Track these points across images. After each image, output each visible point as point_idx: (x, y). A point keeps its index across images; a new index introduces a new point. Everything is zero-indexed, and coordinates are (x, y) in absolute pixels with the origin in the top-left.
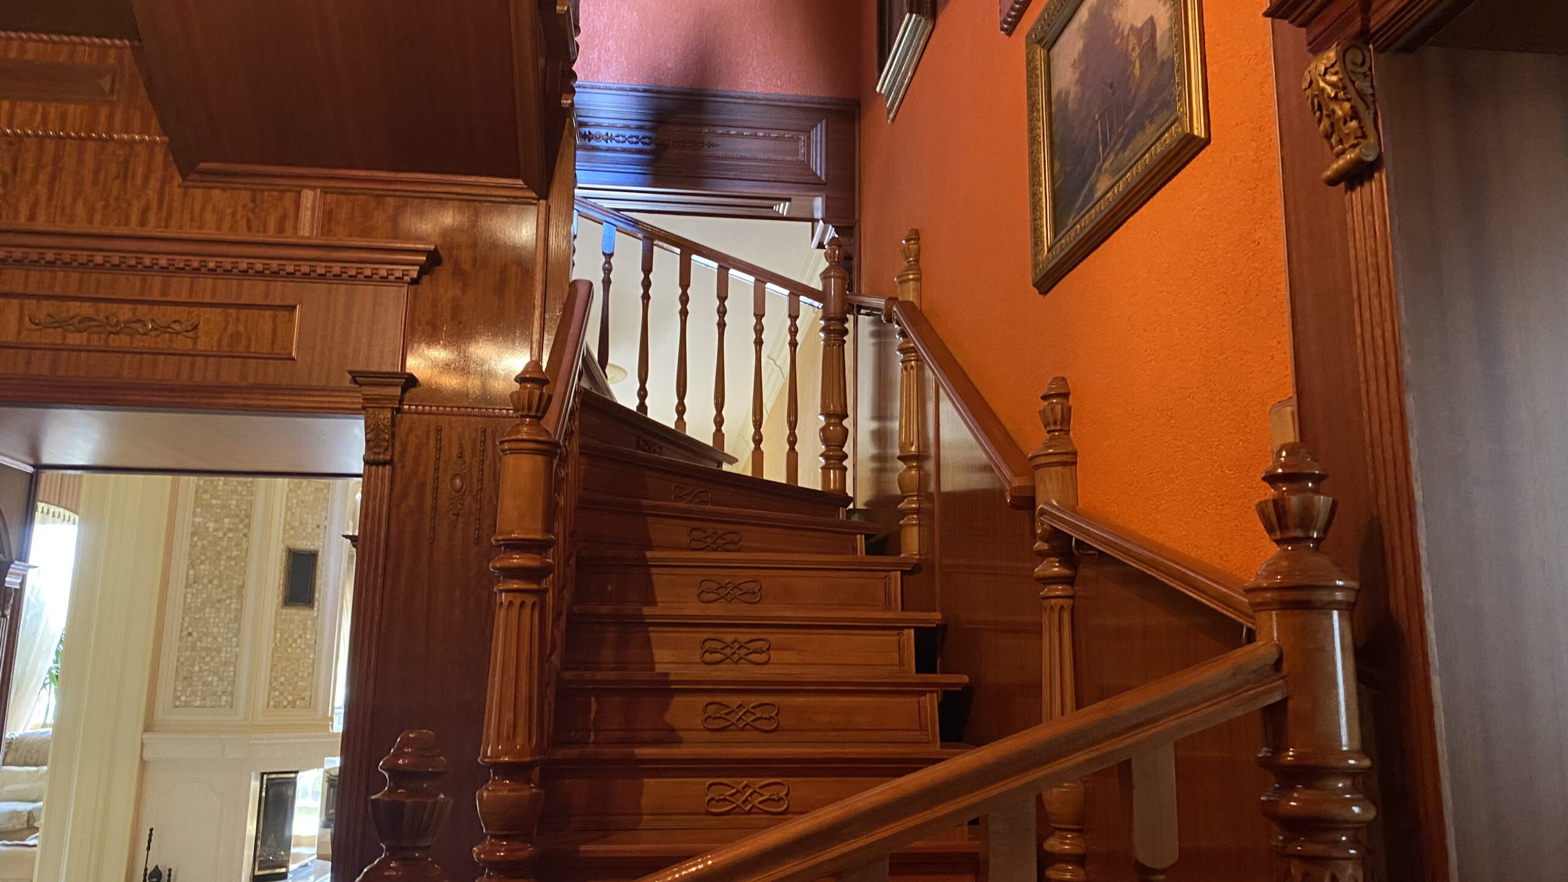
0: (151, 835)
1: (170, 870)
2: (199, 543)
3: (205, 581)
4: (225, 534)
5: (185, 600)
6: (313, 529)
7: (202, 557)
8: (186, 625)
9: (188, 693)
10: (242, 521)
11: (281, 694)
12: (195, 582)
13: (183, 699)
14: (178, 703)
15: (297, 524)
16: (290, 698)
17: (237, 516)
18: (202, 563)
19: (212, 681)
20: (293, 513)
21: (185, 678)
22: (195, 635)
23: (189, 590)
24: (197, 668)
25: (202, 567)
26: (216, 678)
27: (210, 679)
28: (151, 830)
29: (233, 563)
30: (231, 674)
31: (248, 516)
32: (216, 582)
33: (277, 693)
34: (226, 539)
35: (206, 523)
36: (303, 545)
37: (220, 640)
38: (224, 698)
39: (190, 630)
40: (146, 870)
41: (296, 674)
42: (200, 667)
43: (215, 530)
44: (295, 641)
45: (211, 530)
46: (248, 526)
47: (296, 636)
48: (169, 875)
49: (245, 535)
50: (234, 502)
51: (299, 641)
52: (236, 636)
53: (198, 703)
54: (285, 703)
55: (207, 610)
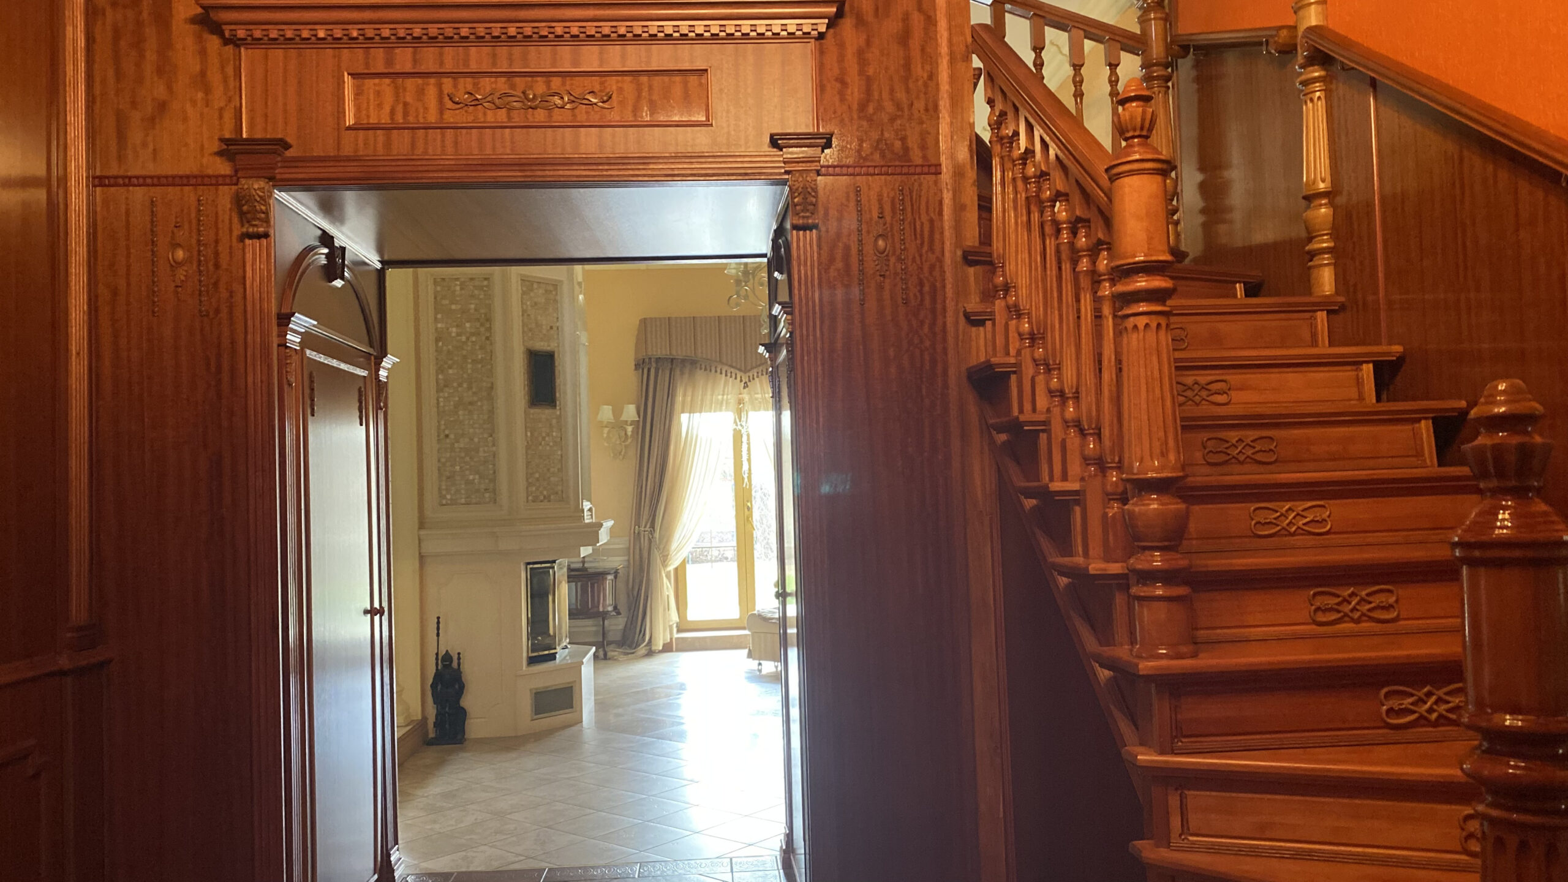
0: (438, 623)
1: (459, 654)
2: (445, 348)
3: (455, 385)
4: (468, 339)
5: (438, 403)
6: (548, 331)
7: (450, 362)
8: (443, 427)
9: (452, 492)
10: (482, 325)
11: (537, 489)
12: (446, 386)
13: (449, 497)
14: (444, 502)
15: (533, 326)
16: (545, 493)
17: (478, 320)
18: (450, 367)
19: (474, 480)
20: (529, 315)
21: (448, 478)
22: (452, 436)
23: (441, 394)
24: (458, 468)
25: (451, 371)
26: (477, 477)
27: (471, 477)
28: (438, 618)
29: (480, 366)
30: (491, 472)
31: (489, 320)
32: (465, 385)
33: (534, 489)
34: (470, 344)
35: (448, 329)
36: (541, 346)
37: (476, 440)
38: (487, 495)
39: (447, 432)
40: (437, 654)
41: (548, 470)
42: (461, 468)
43: (459, 334)
44: (544, 439)
45: (453, 335)
46: (489, 329)
47: (544, 435)
48: (459, 659)
49: (487, 338)
50: (473, 306)
51: (547, 439)
52: (491, 436)
53: (463, 501)
54: (542, 498)
55: (461, 413)
